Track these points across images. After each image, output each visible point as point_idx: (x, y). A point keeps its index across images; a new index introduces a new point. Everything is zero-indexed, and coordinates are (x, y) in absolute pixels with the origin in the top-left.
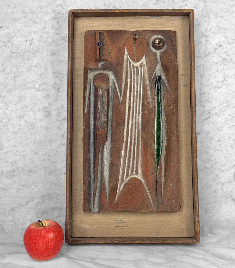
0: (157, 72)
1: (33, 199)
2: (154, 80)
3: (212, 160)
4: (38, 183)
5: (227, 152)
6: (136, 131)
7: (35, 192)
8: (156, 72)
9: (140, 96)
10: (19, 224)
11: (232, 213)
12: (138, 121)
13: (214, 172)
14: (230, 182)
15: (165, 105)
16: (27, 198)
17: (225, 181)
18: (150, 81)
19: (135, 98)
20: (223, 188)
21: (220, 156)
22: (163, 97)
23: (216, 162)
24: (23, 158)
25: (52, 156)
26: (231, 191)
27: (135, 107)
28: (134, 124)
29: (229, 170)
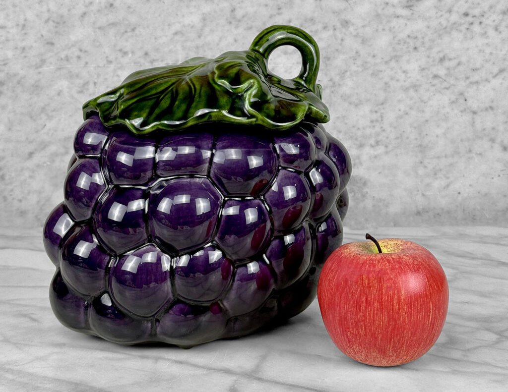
1: (44, 146)
3: (450, 59)
4: (54, 110)
5: (486, 41)
7: (50, 130)
10: (13, 199)
11: (495, 179)
13: (454, 85)
14: (491, 108)
16: (31, 142)
17: (478, 106)
20: (474, 123)
21: (468, 49)
23: (459, 64)
24: (23, 55)
25: (86, 51)
26: (493, 129)
29: (489, 82)
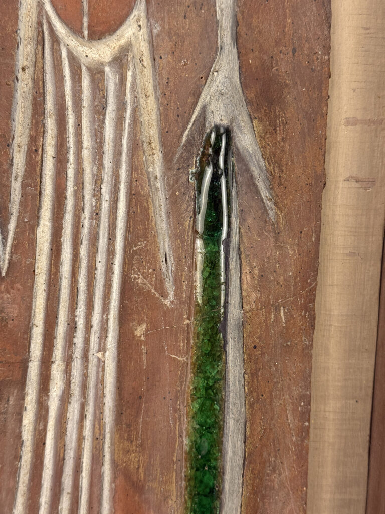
0: (211, 108)
2: (192, 155)
6: (88, 423)
8: (204, 109)
9: (111, 239)
12: (98, 373)
15: (247, 308)
18: (168, 158)
19: (83, 252)
22: (240, 255)
27: (82, 297)
28: (76, 389)
